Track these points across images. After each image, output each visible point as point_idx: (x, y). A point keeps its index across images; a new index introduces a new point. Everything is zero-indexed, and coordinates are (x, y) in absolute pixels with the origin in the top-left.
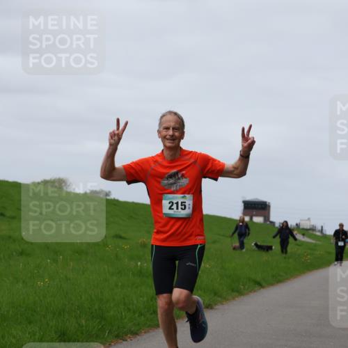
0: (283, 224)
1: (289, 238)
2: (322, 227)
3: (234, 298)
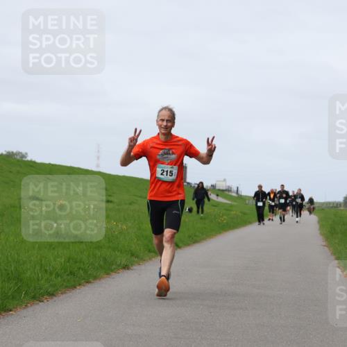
0: (199, 185)
1: (204, 198)
3: (150, 259)
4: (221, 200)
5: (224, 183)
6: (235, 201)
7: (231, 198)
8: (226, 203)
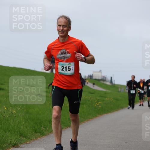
2: (111, 78)
4: (96, 88)
5: (99, 74)
6: (109, 89)
7: (106, 86)
8: (102, 91)
